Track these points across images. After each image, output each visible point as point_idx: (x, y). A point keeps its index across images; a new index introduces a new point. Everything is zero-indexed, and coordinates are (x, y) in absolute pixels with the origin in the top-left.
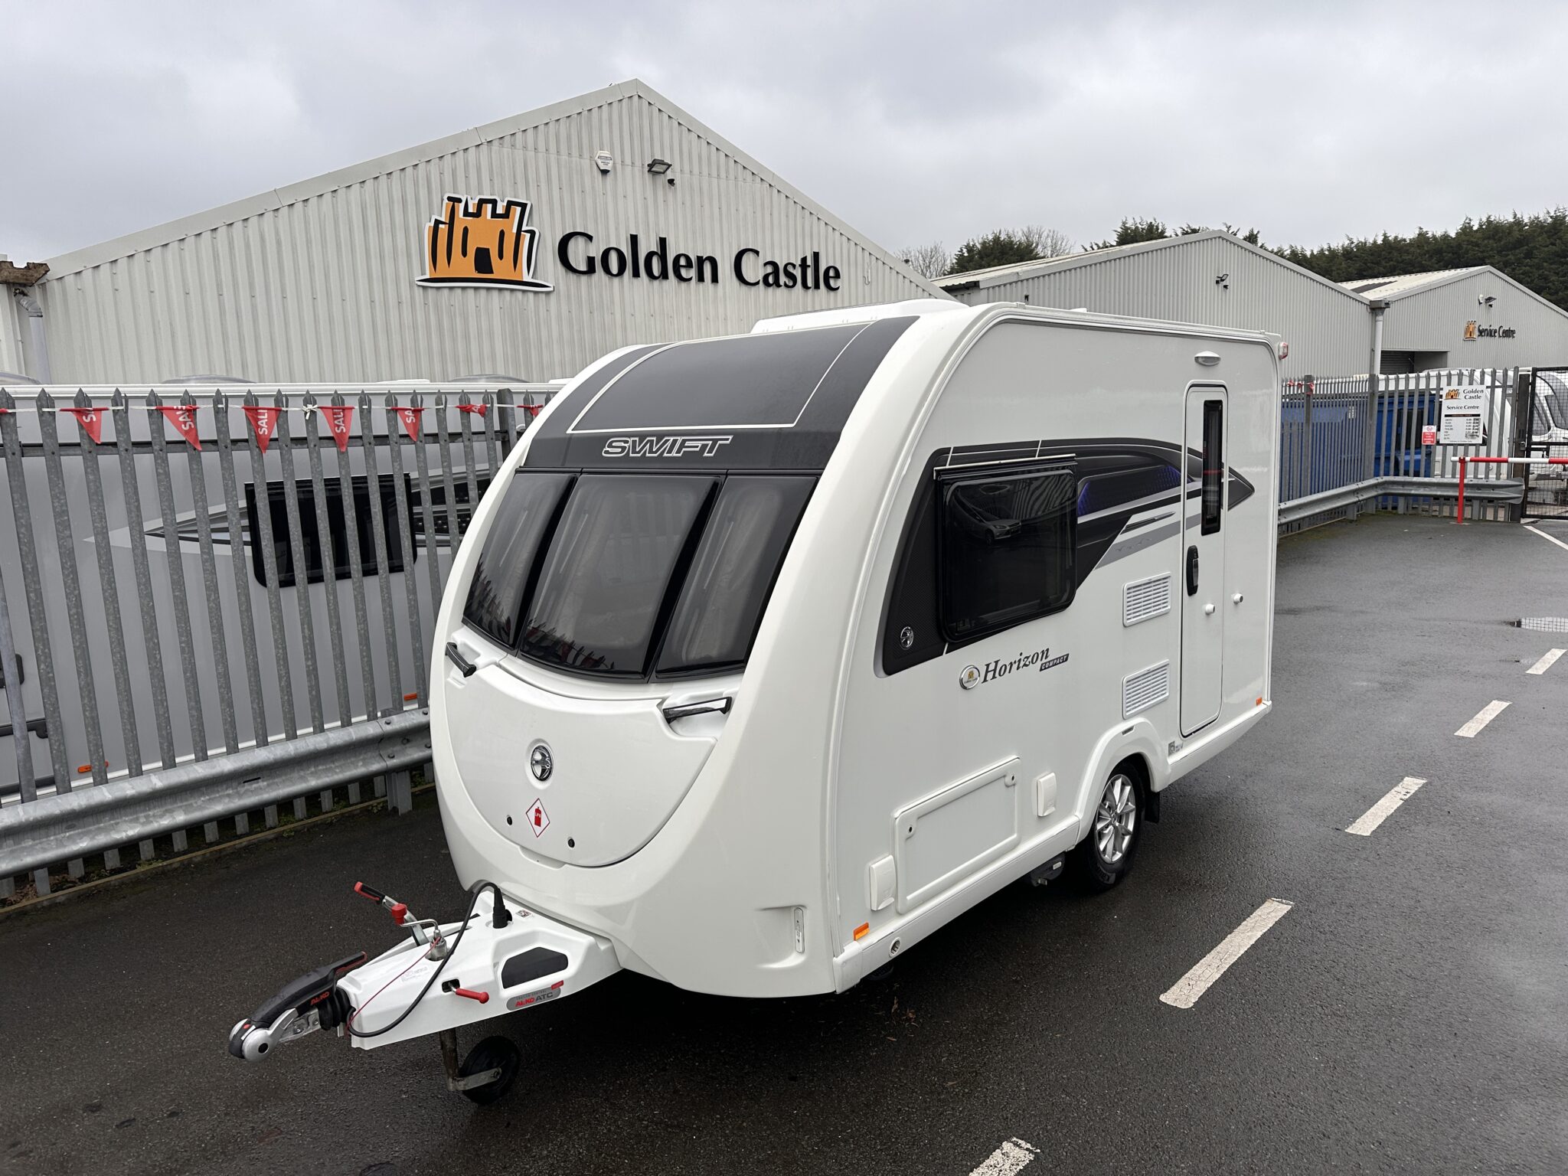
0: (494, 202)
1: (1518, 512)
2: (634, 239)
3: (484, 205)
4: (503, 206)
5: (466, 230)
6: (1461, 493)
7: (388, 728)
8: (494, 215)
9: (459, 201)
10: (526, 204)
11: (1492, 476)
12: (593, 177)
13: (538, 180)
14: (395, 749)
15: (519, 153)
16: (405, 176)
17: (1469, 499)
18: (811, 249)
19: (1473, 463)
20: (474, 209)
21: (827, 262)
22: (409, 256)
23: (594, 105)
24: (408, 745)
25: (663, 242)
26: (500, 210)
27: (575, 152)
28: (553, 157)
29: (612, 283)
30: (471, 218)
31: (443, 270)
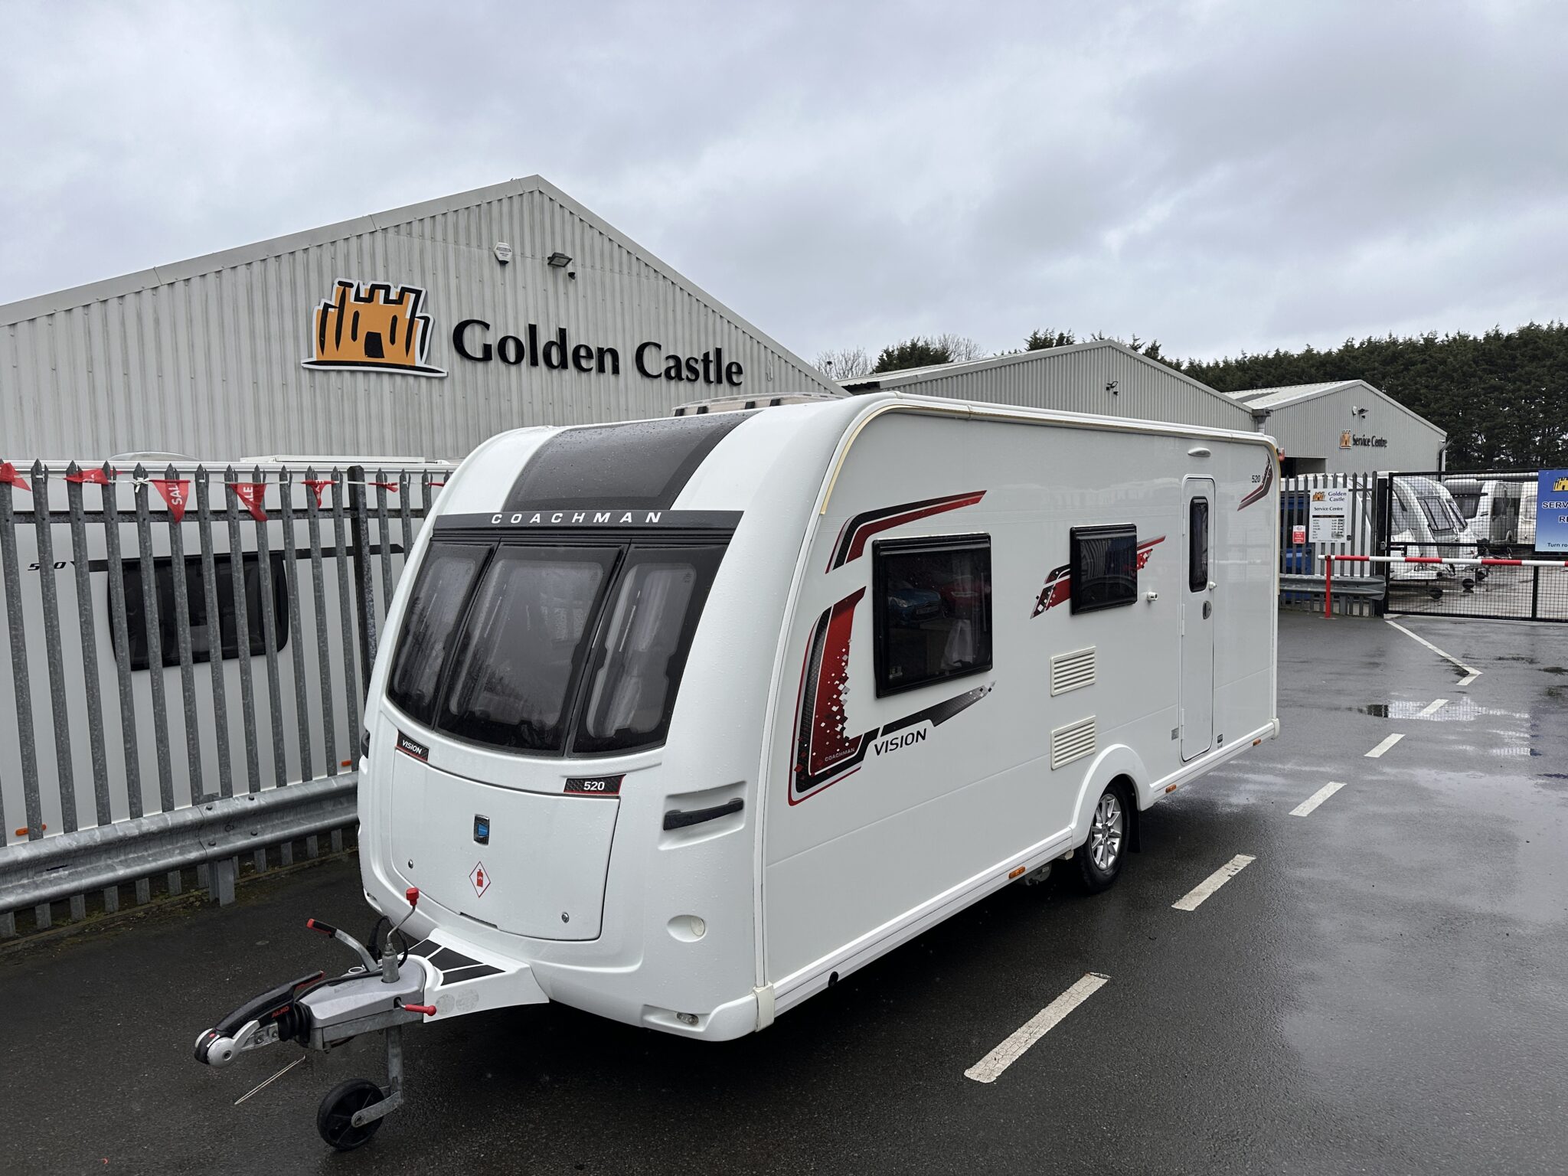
0: (387, 289)
1: (1380, 609)
2: (532, 330)
3: (376, 290)
4: (397, 292)
5: (356, 315)
6: (1328, 589)
7: (210, 814)
8: (387, 300)
9: (351, 286)
10: (421, 291)
11: (1357, 575)
12: (492, 269)
13: (435, 268)
14: (217, 836)
15: (416, 241)
16: (294, 259)
17: (1337, 595)
18: (714, 344)
19: (1339, 562)
20: (365, 293)
21: (730, 357)
22: (296, 338)
23: (494, 198)
24: (231, 832)
25: (562, 333)
26: (393, 296)
27: (474, 243)
28: (451, 246)
29: (509, 370)
30: (363, 303)
31: (331, 354)
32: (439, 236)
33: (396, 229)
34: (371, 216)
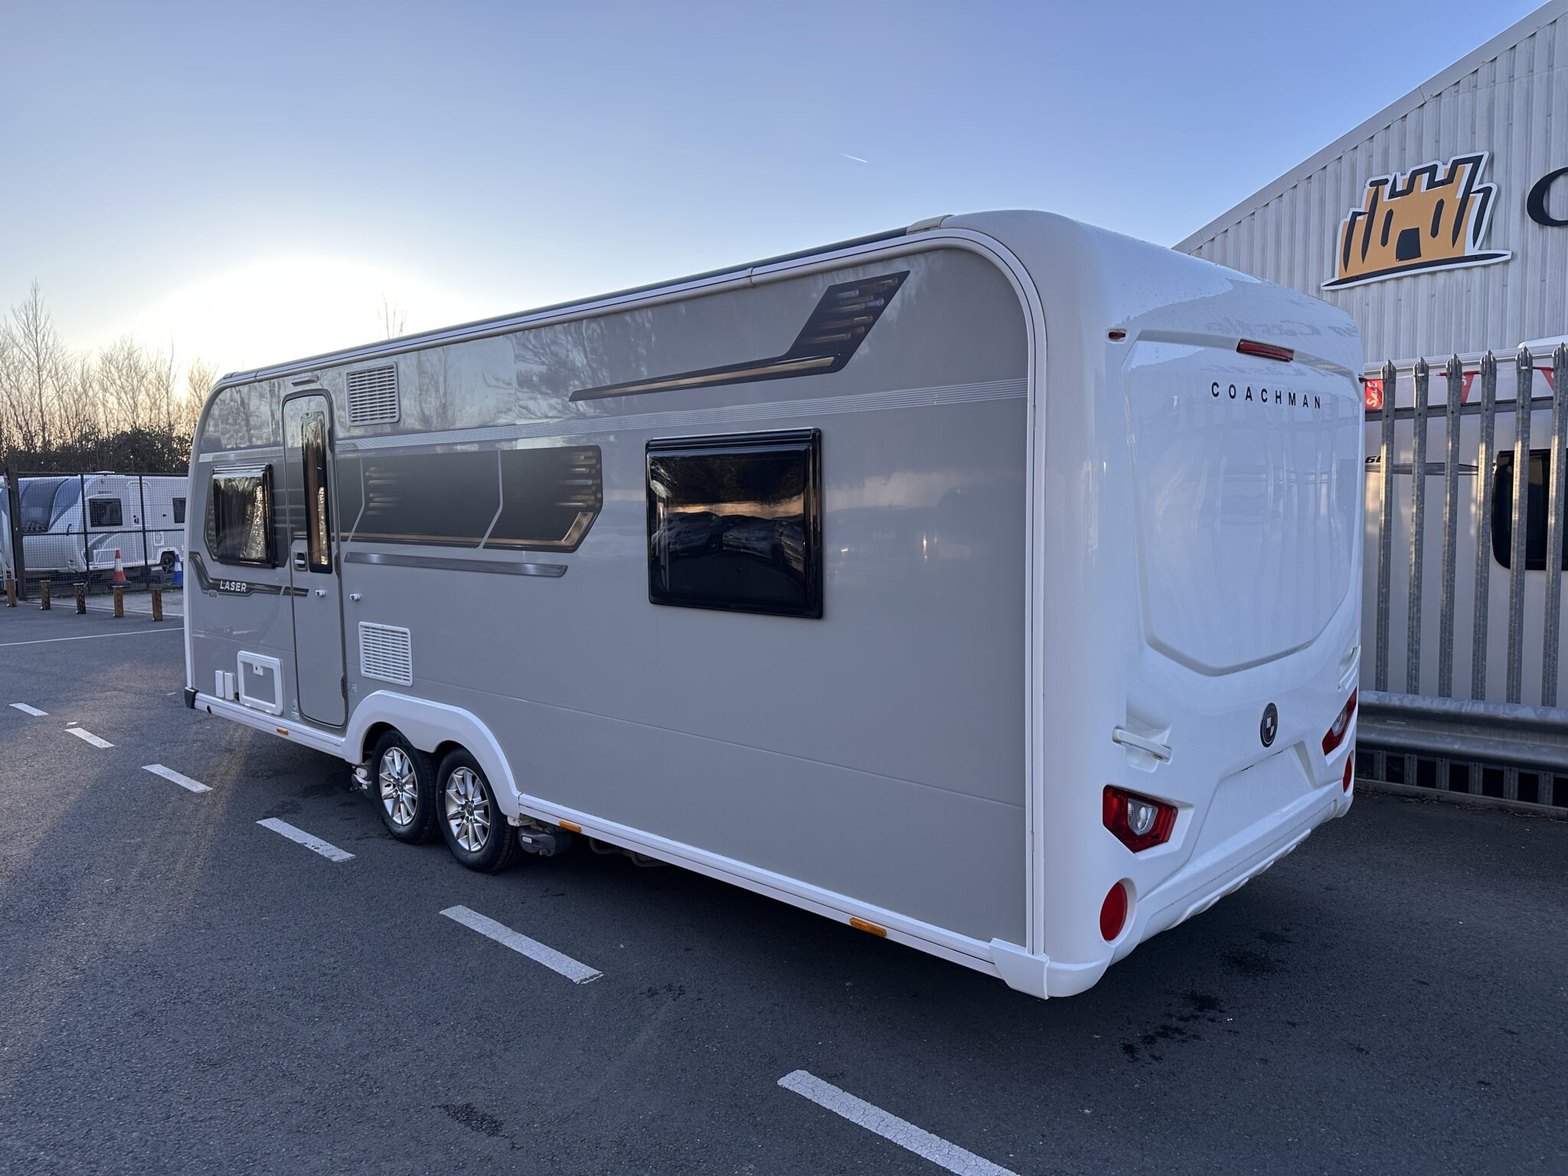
0: (1433, 170)
3: (1418, 177)
4: (1446, 170)
5: (1390, 214)
8: (1432, 184)
9: (1386, 181)
10: (1482, 156)
13: (1509, 118)
15: (1482, 93)
16: (1326, 174)
20: (1403, 186)
26: (1440, 176)
28: (1539, 77)
30: (1399, 198)
31: (1356, 267)
32: (1520, 70)
33: (1456, 88)
34: (1419, 87)
